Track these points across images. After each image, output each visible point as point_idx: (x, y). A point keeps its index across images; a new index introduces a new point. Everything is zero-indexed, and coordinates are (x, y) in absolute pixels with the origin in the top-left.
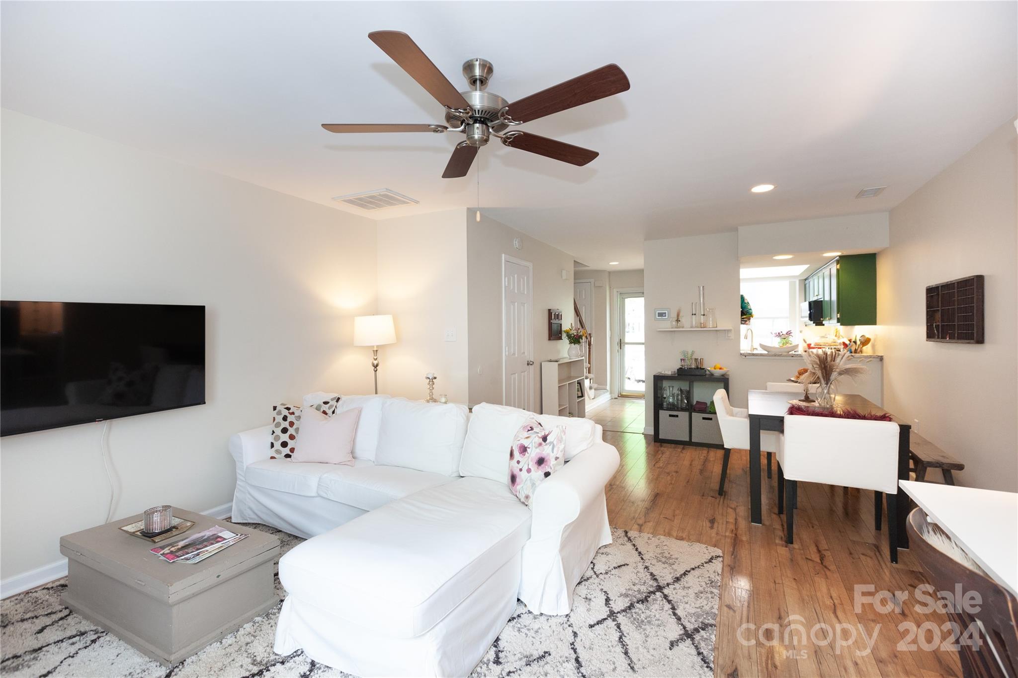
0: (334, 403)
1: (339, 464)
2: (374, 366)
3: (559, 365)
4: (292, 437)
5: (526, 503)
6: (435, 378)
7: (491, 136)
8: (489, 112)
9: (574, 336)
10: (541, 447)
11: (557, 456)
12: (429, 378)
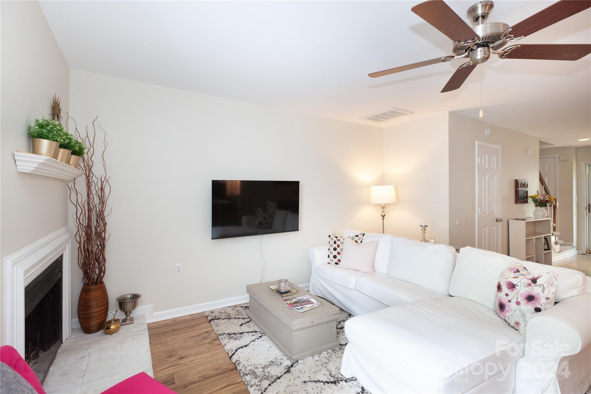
0: (361, 236)
1: (366, 273)
2: (382, 216)
3: (526, 222)
4: (339, 253)
5: (516, 328)
6: (427, 226)
7: (491, 54)
8: (489, 37)
9: (541, 200)
10: (530, 287)
11: (548, 296)
12: (422, 226)
